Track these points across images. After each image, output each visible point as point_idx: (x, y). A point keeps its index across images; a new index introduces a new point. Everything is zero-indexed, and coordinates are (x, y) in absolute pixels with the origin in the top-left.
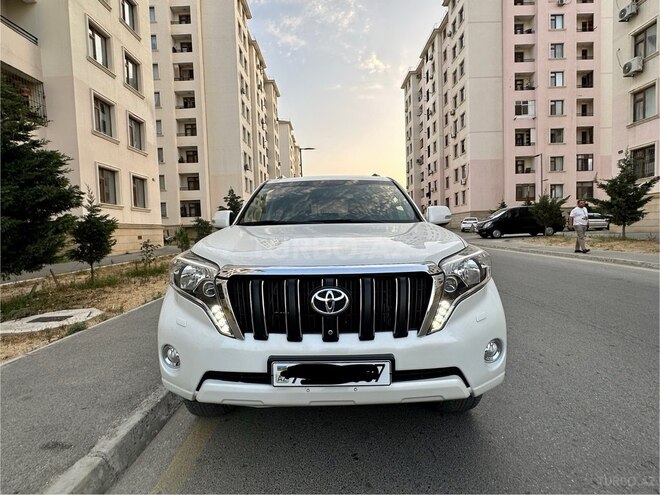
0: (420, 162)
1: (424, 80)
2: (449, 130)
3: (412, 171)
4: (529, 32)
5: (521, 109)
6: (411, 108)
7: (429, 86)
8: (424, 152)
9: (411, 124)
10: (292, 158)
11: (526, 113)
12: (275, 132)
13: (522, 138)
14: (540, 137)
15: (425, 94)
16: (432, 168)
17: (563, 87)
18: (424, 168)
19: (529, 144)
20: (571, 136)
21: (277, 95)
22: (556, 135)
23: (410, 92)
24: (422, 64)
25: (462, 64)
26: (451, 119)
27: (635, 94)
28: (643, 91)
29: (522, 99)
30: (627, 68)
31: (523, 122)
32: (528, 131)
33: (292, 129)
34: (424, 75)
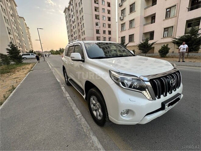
0: (72, 36)
1: (70, 11)
2: (80, 27)
3: (70, 38)
4: (97, 3)
5: (97, 24)
6: (67, 19)
7: (72, 13)
8: (73, 33)
9: (68, 24)
10: (27, 31)
11: (98, 25)
12: (18, 21)
13: (98, 32)
14: (101, 32)
15: (71, 16)
16: (76, 38)
17: (105, 20)
18: (73, 38)
19: (99, 33)
20: (107, 33)
21: (16, 6)
22: (104, 32)
23: (67, 14)
24: (69, 6)
25: (82, 9)
26: (80, 25)
27: (122, 24)
28: (123, 24)
29: (97, 22)
30: (120, 18)
31: (97, 28)
32: (99, 30)
33: (24, 20)
34: (70, 10)
